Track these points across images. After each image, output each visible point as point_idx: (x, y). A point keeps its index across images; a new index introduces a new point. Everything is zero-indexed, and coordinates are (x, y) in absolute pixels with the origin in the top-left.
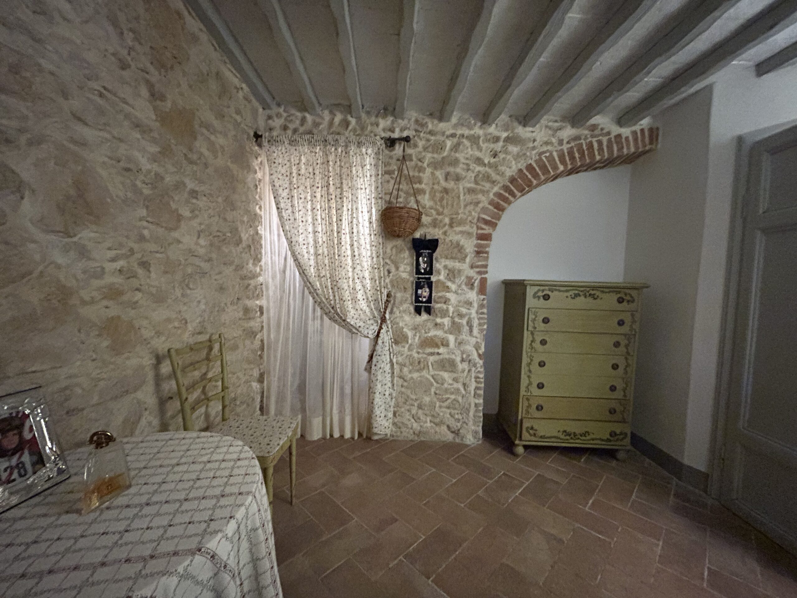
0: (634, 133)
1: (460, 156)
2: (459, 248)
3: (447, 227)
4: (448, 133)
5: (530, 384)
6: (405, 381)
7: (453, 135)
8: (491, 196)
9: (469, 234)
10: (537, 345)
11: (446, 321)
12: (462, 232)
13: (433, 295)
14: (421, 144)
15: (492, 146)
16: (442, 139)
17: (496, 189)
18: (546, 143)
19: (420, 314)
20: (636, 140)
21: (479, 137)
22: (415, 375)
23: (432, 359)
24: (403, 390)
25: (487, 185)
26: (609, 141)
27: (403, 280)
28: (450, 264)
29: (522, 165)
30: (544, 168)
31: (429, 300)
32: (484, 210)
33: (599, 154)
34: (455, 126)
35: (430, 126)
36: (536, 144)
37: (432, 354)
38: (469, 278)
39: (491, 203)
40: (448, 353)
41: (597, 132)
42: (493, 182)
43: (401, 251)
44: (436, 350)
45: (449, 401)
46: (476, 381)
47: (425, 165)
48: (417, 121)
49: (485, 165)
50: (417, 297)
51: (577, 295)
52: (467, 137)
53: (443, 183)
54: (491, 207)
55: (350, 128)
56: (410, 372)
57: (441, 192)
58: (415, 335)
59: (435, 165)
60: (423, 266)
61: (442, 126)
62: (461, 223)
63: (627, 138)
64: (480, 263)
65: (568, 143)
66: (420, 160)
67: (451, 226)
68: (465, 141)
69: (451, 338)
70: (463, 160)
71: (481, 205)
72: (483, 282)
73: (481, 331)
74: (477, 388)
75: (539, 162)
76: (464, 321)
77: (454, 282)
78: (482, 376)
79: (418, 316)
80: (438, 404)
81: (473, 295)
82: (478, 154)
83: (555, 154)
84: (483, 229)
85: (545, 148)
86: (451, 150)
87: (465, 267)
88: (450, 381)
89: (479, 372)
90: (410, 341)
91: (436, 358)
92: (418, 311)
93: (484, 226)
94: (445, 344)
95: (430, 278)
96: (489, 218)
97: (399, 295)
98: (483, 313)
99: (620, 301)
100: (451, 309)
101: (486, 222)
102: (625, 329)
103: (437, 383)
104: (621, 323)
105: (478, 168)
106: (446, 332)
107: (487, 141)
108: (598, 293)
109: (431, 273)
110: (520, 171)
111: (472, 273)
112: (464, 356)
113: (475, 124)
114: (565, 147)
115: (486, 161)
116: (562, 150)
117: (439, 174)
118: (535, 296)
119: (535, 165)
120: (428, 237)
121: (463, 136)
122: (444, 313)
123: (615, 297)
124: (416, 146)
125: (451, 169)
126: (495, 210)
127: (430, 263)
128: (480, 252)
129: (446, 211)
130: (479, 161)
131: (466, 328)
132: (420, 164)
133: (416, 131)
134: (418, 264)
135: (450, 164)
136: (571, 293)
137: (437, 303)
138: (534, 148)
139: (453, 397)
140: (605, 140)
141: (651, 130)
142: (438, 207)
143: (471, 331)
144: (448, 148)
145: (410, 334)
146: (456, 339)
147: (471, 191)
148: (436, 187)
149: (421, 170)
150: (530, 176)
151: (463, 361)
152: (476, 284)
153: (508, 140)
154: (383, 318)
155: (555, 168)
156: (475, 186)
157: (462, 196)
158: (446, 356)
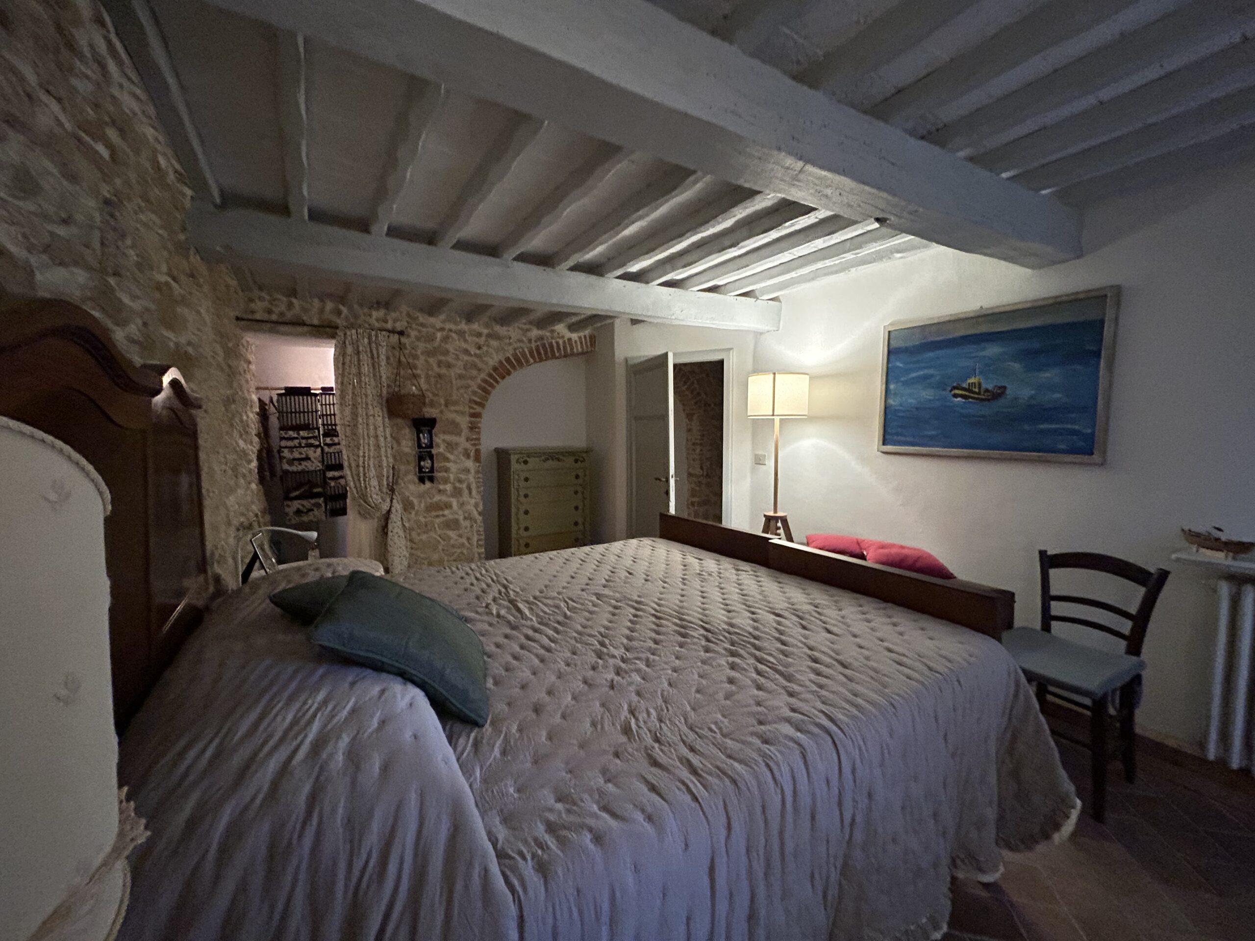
0: (580, 338)
1: (450, 347)
2: (455, 424)
3: (443, 407)
4: (438, 326)
5: (519, 529)
6: (415, 543)
7: (442, 329)
8: (479, 381)
9: (463, 413)
10: (522, 499)
12: (456, 412)
13: (436, 465)
14: (413, 334)
15: (476, 339)
16: (432, 330)
17: (483, 375)
18: (519, 341)
19: (424, 483)
20: (581, 343)
21: (465, 332)
22: (424, 537)
23: (438, 521)
24: (413, 551)
25: (475, 372)
26: (564, 342)
27: (406, 454)
28: (448, 437)
29: (501, 357)
30: (519, 361)
31: (432, 470)
32: (474, 393)
33: (558, 352)
34: (444, 322)
35: (421, 319)
36: (511, 341)
37: (438, 516)
38: (466, 450)
39: (480, 387)
40: (452, 514)
41: (555, 335)
42: (479, 370)
43: (402, 429)
44: (441, 513)
45: (456, 555)
46: (478, 534)
48: (408, 315)
49: (471, 355)
50: (421, 469)
51: (548, 459)
52: (455, 332)
53: (438, 370)
54: (479, 391)
56: (419, 534)
57: (435, 377)
58: (421, 502)
59: (429, 353)
60: (425, 441)
61: (432, 320)
62: (456, 403)
63: (576, 342)
64: (474, 437)
65: (536, 341)
66: (414, 348)
68: (454, 335)
69: (454, 502)
70: (452, 350)
71: (470, 389)
72: (478, 452)
73: (479, 492)
74: (479, 540)
75: (515, 355)
76: (464, 486)
77: (452, 454)
78: (481, 529)
79: (422, 486)
80: (446, 558)
81: (470, 464)
82: (464, 346)
83: (526, 350)
84: (473, 408)
85: (518, 345)
86: (442, 341)
87: (462, 440)
88: (456, 537)
89: (480, 526)
90: (416, 508)
91: (442, 519)
92: (422, 480)
93: (475, 406)
94: (448, 506)
95: (430, 452)
96: (479, 400)
97: (403, 468)
98: (479, 478)
99: (576, 461)
100: (452, 476)
101: (476, 403)
102: (580, 481)
103: (444, 540)
104: (577, 477)
105: (466, 358)
106: (449, 497)
107: (471, 335)
108: (561, 457)
109: (431, 446)
110: (501, 362)
111: (468, 445)
112: (466, 515)
113: (460, 322)
114: (533, 345)
115: (472, 353)
116: (532, 348)
117: (433, 361)
118: (518, 461)
119: (511, 358)
120: (428, 416)
121: (450, 330)
122: (446, 481)
123: (572, 459)
124: (409, 336)
125: (442, 358)
126: (484, 394)
127: (430, 438)
128: (473, 427)
129: (441, 394)
130: (466, 352)
131: (466, 491)
132: (413, 351)
133: (408, 323)
134: (419, 439)
135: (442, 353)
136: (543, 458)
137: (439, 472)
139: (459, 551)
140: (561, 342)
141: (591, 336)
143: (470, 493)
144: (438, 339)
145: (415, 501)
146: (458, 502)
147: (460, 377)
148: (430, 373)
149: (416, 357)
150: (508, 367)
151: (465, 518)
152: (472, 454)
153: (489, 336)
154: (392, 490)
155: (527, 361)
156: (464, 372)
157: (454, 382)
158: (451, 517)
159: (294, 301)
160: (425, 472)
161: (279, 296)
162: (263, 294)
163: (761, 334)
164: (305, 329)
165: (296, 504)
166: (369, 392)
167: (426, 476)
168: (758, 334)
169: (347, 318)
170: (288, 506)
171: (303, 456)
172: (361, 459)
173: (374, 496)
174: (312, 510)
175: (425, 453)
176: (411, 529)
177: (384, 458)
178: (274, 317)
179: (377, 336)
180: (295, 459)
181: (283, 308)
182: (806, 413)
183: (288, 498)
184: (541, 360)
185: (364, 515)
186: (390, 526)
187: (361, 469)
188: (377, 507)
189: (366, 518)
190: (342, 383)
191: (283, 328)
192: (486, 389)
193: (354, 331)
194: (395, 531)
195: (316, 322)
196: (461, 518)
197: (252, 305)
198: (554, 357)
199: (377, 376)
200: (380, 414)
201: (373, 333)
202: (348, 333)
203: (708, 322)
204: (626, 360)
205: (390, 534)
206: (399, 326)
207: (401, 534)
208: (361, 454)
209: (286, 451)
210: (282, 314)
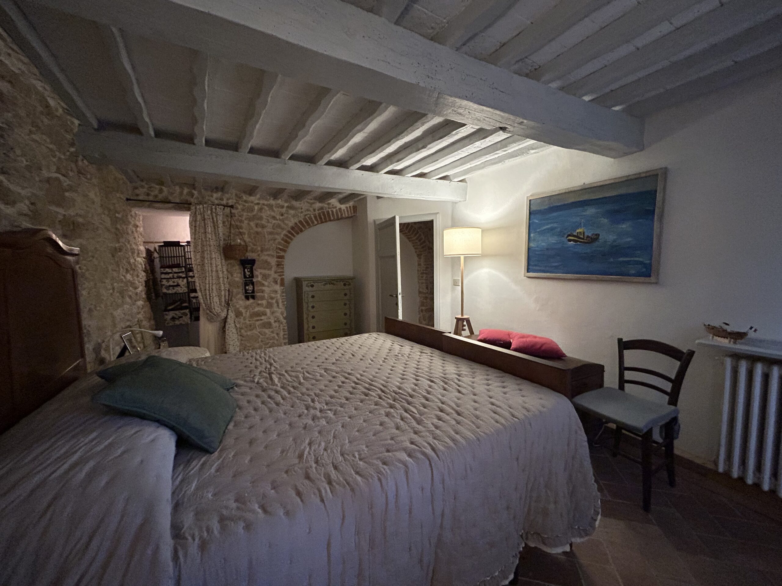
0: (347, 207)
1: (264, 215)
2: (268, 263)
3: (260, 252)
4: (255, 202)
5: (309, 327)
6: (243, 337)
7: (258, 204)
8: (282, 236)
9: (273, 256)
10: (310, 309)
11: (264, 302)
12: (268, 255)
13: (256, 288)
14: (240, 207)
15: (280, 210)
16: (252, 205)
17: (285, 232)
18: (308, 210)
20: (348, 211)
21: (272, 206)
22: (249, 333)
23: (258, 323)
24: (243, 342)
25: (280, 230)
26: (336, 210)
27: (236, 282)
28: (263, 271)
29: (296, 220)
30: (307, 222)
31: (253, 291)
32: (279, 243)
33: (333, 217)
34: (259, 199)
35: (244, 198)
36: (302, 210)
37: (258, 320)
38: (274, 279)
39: (283, 239)
40: (267, 319)
41: (331, 206)
42: (283, 229)
43: (234, 266)
44: (260, 318)
45: (269, 344)
46: (284, 331)
47: (244, 219)
48: (236, 195)
49: (277, 220)
50: (246, 290)
51: (326, 284)
52: (266, 205)
53: (256, 229)
54: (282, 242)
55: (194, 197)
56: (246, 332)
57: (254, 233)
58: (247, 311)
59: (250, 219)
60: (248, 273)
61: (252, 198)
62: (267, 250)
63: (344, 210)
64: (280, 271)
65: (318, 210)
66: (240, 216)
67: (262, 251)
68: (266, 207)
70: (265, 217)
71: (277, 241)
72: (282, 280)
73: (284, 305)
74: (284, 335)
75: (305, 219)
76: (274, 301)
77: (266, 281)
78: (286, 328)
79: (247, 301)
81: (278, 288)
82: (273, 214)
83: (312, 216)
84: (279, 253)
85: (307, 213)
86: (258, 211)
87: (272, 272)
88: (270, 333)
89: (284, 326)
90: (244, 315)
91: (261, 322)
92: (247, 298)
93: (280, 252)
94: (265, 314)
95: (252, 280)
97: (235, 291)
98: (283, 296)
99: (345, 285)
100: (266, 295)
101: (281, 249)
102: (348, 297)
103: (262, 335)
104: (345, 295)
105: (274, 222)
106: (265, 308)
107: (277, 207)
108: (335, 282)
109: (253, 277)
110: (296, 223)
111: (276, 276)
112: (276, 319)
113: (270, 199)
114: (317, 212)
115: (278, 218)
116: (315, 214)
119: (303, 221)
120: (249, 258)
121: (264, 204)
122: (263, 298)
123: (342, 283)
124: (237, 208)
125: (259, 222)
126: (285, 244)
127: (252, 272)
128: (279, 265)
129: (258, 244)
130: (274, 218)
131: (275, 305)
133: (236, 200)
134: (244, 273)
135: (258, 219)
136: (324, 283)
137: (258, 293)
139: (272, 341)
140: (334, 210)
141: (353, 206)
142: (254, 242)
143: (278, 306)
144: (256, 210)
145: (243, 311)
146: (270, 311)
147: (271, 233)
148: (251, 231)
149: (241, 221)
150: (301, 226)
151: (275, 322)
152: (279, 281)
153: (288, 207)
154: (228, 304)
155: (313, 222)
156: (273, 231)
157: (266, 236)
158: (266, 320)
159: (163, 188)
160: (249, 293)
161: (153, 185)
162: (143, 184)
163: (456, 203)
164: (170, 205)
165: (172, 314)
166: (212, 243)
167: (250, 296)
168: (454, 203)
169: (197, 198)
170: (167, 315)
171: (176, 284)
172: (207, 285)
173: (216, 308)
174: (182, 317)
175: (249, 280)
176: (241, 328)
177: (222, 285)
178: (151, 198)
179: (216, 209)
180: (170, 286)
181: (156, 192)
182: (481, 253)
183: (166, 310)
184: (322, 222)
185: (210, 320)
186: (227, 327)
187: (207, 291)
188: (218, 315)
189: (211, 322)
190: (195, 239)
191: (157, 205)
192: (287, 241)
193: (201, 206)
194: (230, 329)
195: (178, 201)
196: (272, 321)
197: (137, 191)
198: (330, 220)
199: (216, 233)
200: (219, 257)
201: (213, 207)
202: (198, 207)
203: (419, 196)
204: (375, 221)
205: (227, 331)
206: (231, 202)
207: (234, 331)
208: (207, 283)
209: (164, 280)
210: (156, 196)
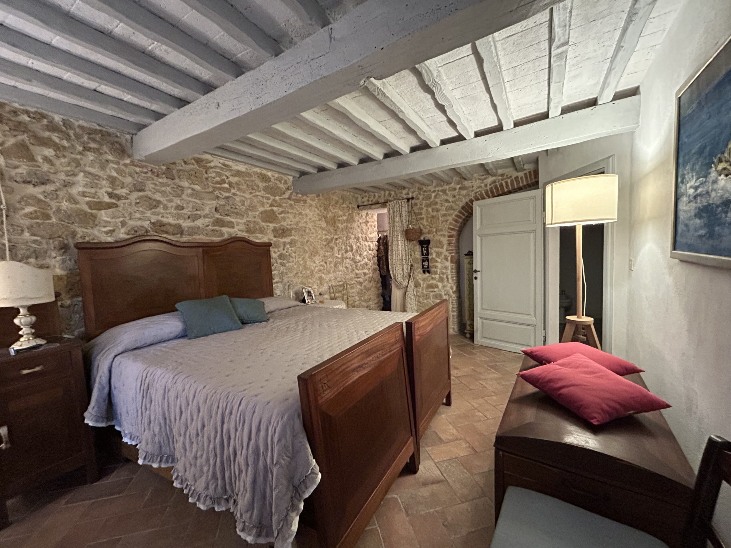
0: (526, 174)
1: (438, 200)
2: (440, 242)
3: (434, 233)
4: (432, 191)
6: (421, 304)
7: (434, 191)
8: (453, 216)
9: (444, 236)
11: (437, 276)
12: (441, 235)
13: (430, 264)
14: (421, 197)
15: (453, 192)
16: (430, 193)
17: (456, 213)
18: (479, 187)
20: (526, 178)
21: (446, 190)
22: (425, 301)
23: (432, 294)
24: (420, 308)
25: (452, 212)
26: (512, 181)
27: (417, 259)
28: (437, 249)
29: (467, 199)
31: (428, 267)
32: (451, 224)
33: (506, 188)
34: (435, 187)
35: (424, 189)
36: (473, 188)
37: (432, 292)
38: (445, 256)
39: (454, 220)
40: (439, 291)
41: (505, 177)
42: (454, 210)
43: (415, 246)
44: (433, 290)
46: (453, 305)
47: (423, 206)
48: (418, 188)
49: (450, 202)
50: (423, 266)
52: (441, 191)
53: (432, 213)
54: (453, 222)
55: (392, 196)
56: (423, 300)
57: (431, 217)
58: (424, 283)
59: (428, 206)
60: (425, 252)
61: (430, 188)
62: (441, 230)
63: (522, 178)
64: (450, 249)
65: (490, 185)
66: (421, 205)
67: (436, 232)
68: (441, 193)
69: (440, 285)
70: (439, 202)
71: (449, 222)
72: (453, 257)
73: (453, 280)
74: (453, 308)
75: (475, 197)
76: (445, 276)
77: (439, 258)
78: (455, 302)
79: (424, 275)
81: (448, 264)
82: (446, 197)
83: (483, 192)
85: (478, 190)
87: (444, 251)
89: (454, 300)
90: (422, 286)
91: (434, 293)
92: (424, 272)
93: (451, 231)
94: (437, 287)
95: (428, 257)
96: (453, 227)
97: (416, 265)
98: (452, 272)
100: (439, 271)
101: (452, 229)
105: (447, 204)
106: (437, 281)
107: (450, 190)
109: (428, 255)
110: (467, 203)
111: (447, 253)
112: (446, 292)
113: (444, 185)
114: (489, 187)
115: (451, 200)
116: (487, 189)
117: (430, 209)
119: (473, 199)
120: (427, 239)
121: (438, 191)
122: (436, 273)
124: (419, 199)
127: (427, 250)
128: (449, 243)
129: (433, 226)
130: (447, 201)
131: (446, 279)
134: (422, 251)
135: (434, 204)
137: (432, 268)
138: (473, 191)
140: (509, 180)
142: (430, 225)
143: (448, 280)
144: (433, 197)
145: (422, 283)
146: (442, 284)
147: (444, 215)
148: (428, 216)
149: (421, 209)
150: (471, 205)
152: (449, 259)
153: (460, 188)
154: (410, 276)
156: (446, 213)
157: (440, 219)
159: (376, 194)
160: (425, 268)
161: (371, 194)
162: (366, 194)
164: (379, 205)
173: (399, 279)
175: (425, 258)
176: (419, 296)
178: (370, 203)
179: (402, 203)
181: (372, 198)
184: (495, 197)
186: (407, 294)
188: (402, 285)
189: (399, 289)
191: (373, 207)
192: (457, 220)
194: (410, 296)
195: (382, 201)
196: (443, 294)
199: (401, 222)
200: (403, 240)
202: (392, 203)
205: (407, 297)
207: (413, 297)
210: (372, 201)
